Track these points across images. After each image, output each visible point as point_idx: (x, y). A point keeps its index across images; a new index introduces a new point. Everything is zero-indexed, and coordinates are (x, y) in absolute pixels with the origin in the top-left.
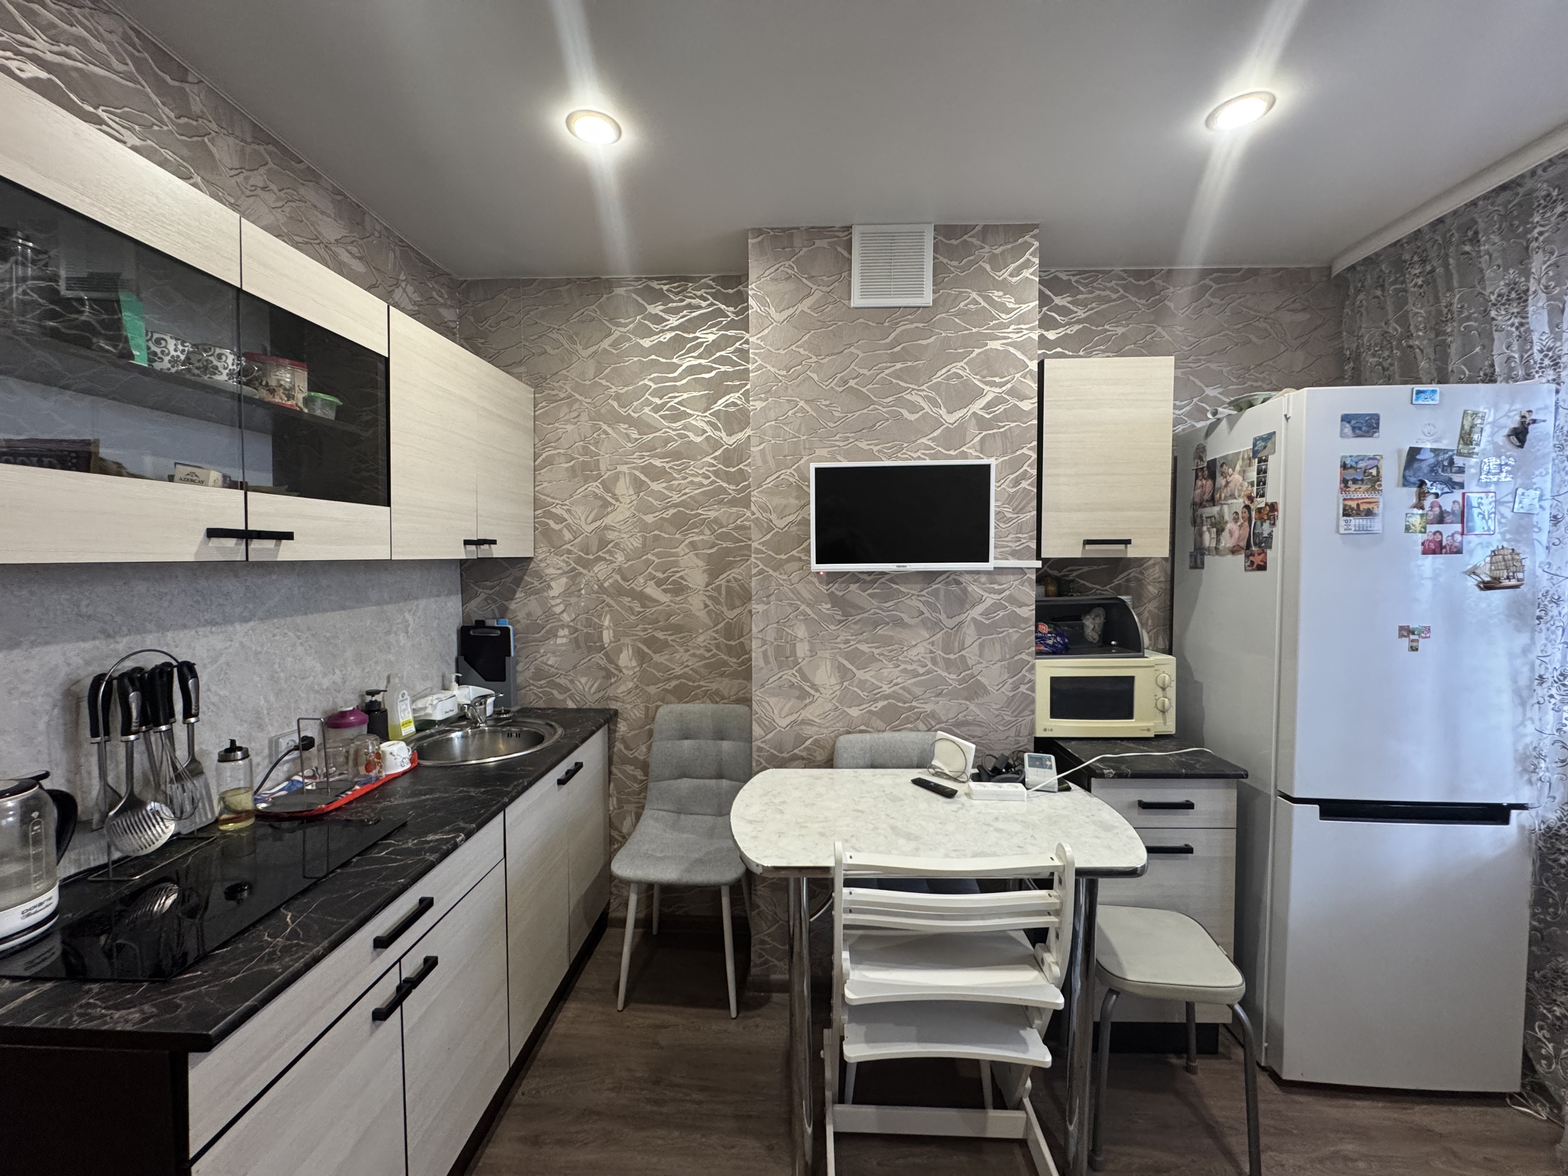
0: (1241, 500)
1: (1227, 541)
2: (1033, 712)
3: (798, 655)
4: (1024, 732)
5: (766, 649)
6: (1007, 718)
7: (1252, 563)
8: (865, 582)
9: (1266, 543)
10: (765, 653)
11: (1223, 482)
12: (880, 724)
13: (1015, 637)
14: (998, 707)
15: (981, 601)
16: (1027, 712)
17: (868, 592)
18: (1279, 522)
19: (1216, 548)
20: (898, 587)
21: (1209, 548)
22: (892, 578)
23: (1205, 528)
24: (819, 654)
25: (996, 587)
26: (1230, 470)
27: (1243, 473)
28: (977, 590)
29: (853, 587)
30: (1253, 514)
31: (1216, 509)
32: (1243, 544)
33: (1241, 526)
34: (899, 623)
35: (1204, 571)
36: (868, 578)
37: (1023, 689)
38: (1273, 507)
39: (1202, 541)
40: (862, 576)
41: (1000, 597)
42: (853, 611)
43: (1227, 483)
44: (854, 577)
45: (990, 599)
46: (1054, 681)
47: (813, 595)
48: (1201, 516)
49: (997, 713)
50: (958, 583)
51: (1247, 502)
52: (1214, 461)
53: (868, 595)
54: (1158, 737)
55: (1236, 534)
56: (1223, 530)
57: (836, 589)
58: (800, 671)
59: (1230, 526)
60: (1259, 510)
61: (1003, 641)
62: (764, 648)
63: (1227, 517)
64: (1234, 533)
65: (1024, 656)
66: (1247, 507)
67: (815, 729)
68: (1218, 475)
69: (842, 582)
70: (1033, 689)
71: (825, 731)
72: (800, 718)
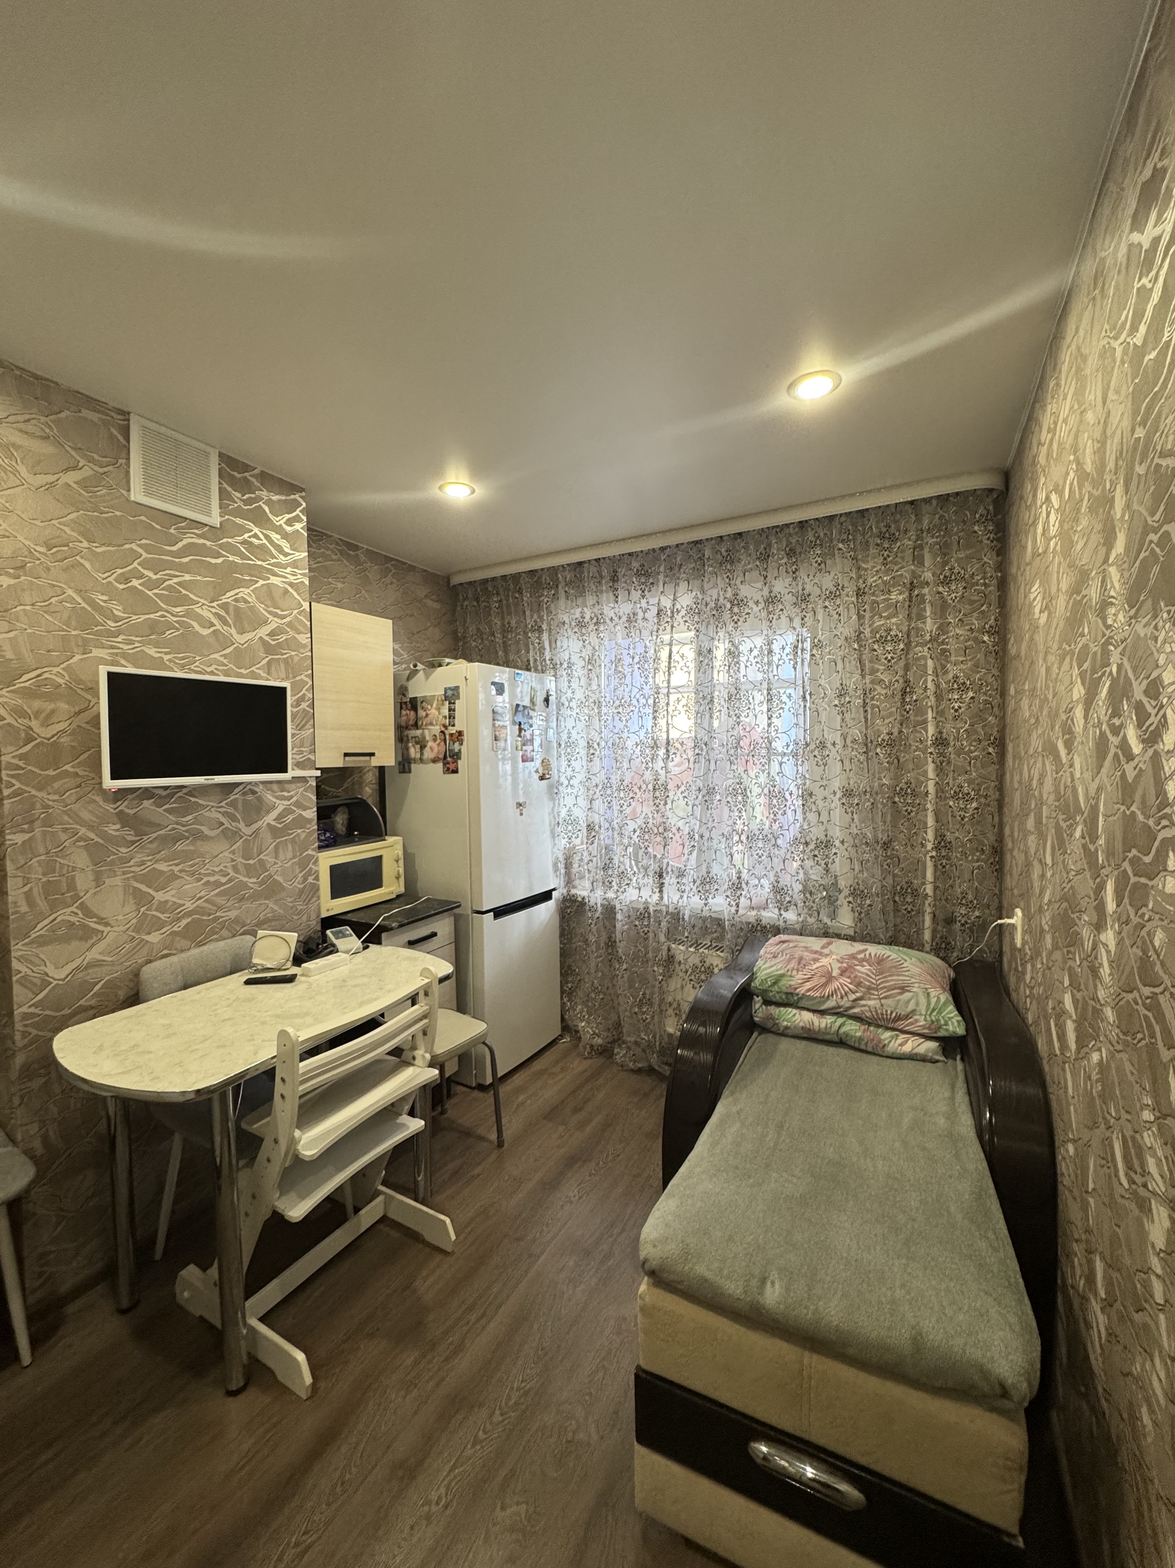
0: (438, 727)
1: (428, 754)
2: (319, 898)
3: (79, 888)
4: (313, 916)
5: (31, 889)
6: (299, 908)
7: (448, 769)
8: (160, 797)
9: (457, 756)
10: (28, 896)
11: (424, 714)
12: (185, 943)
13: (303, 836)
14: (292, 899)
15: (274, 807)
16: (315, 899)
17: (164, 807)
18: (465, 743)
19: (421, 759)
20: (196, 800)
21: (414, 759)
22: (190, 791)
23: (410, 745)
24: (108, 881)
25: (286, 794)
26: (429, 707)
27: (438, 709)
28: (271, 798)
29: (147, 803)
30: (448, 737)
31: (418, 732)
32: (441, 756)
33: (439, 745)
34: (198, 836)
35: (411, 775)
36: (164, 793)
37: (310, 879)
38: (460, 733)
39: (408, 754)
40: (157, 792)
41: (289, 803)
42: (147, 829)
43: (427, 715)
44: (147, 793)
45: (281, 806)
46: (333, 868)
47: (97, 817)
48: (407, 736)
49: (291, 905)
50: (254, 792)
51: (443, 729)
52: (416, 698)
53: (164, 810)
54: (398, 896)
55: (436, 750)
56: (425, 746)
57: (126, 807)
58: (83, 907)
59: (430, 744)
60: (451, 735)
61: (293, 841)
62: (26, 888)
63: (427, 738)
64: (433, 749)
65: (310, 852)
66: (442, 732)
67: (104, 969)
68: (419, 708)
69: (134, 799)
70: (317, 878)
71: (118, 968)
72: (85, 962)
